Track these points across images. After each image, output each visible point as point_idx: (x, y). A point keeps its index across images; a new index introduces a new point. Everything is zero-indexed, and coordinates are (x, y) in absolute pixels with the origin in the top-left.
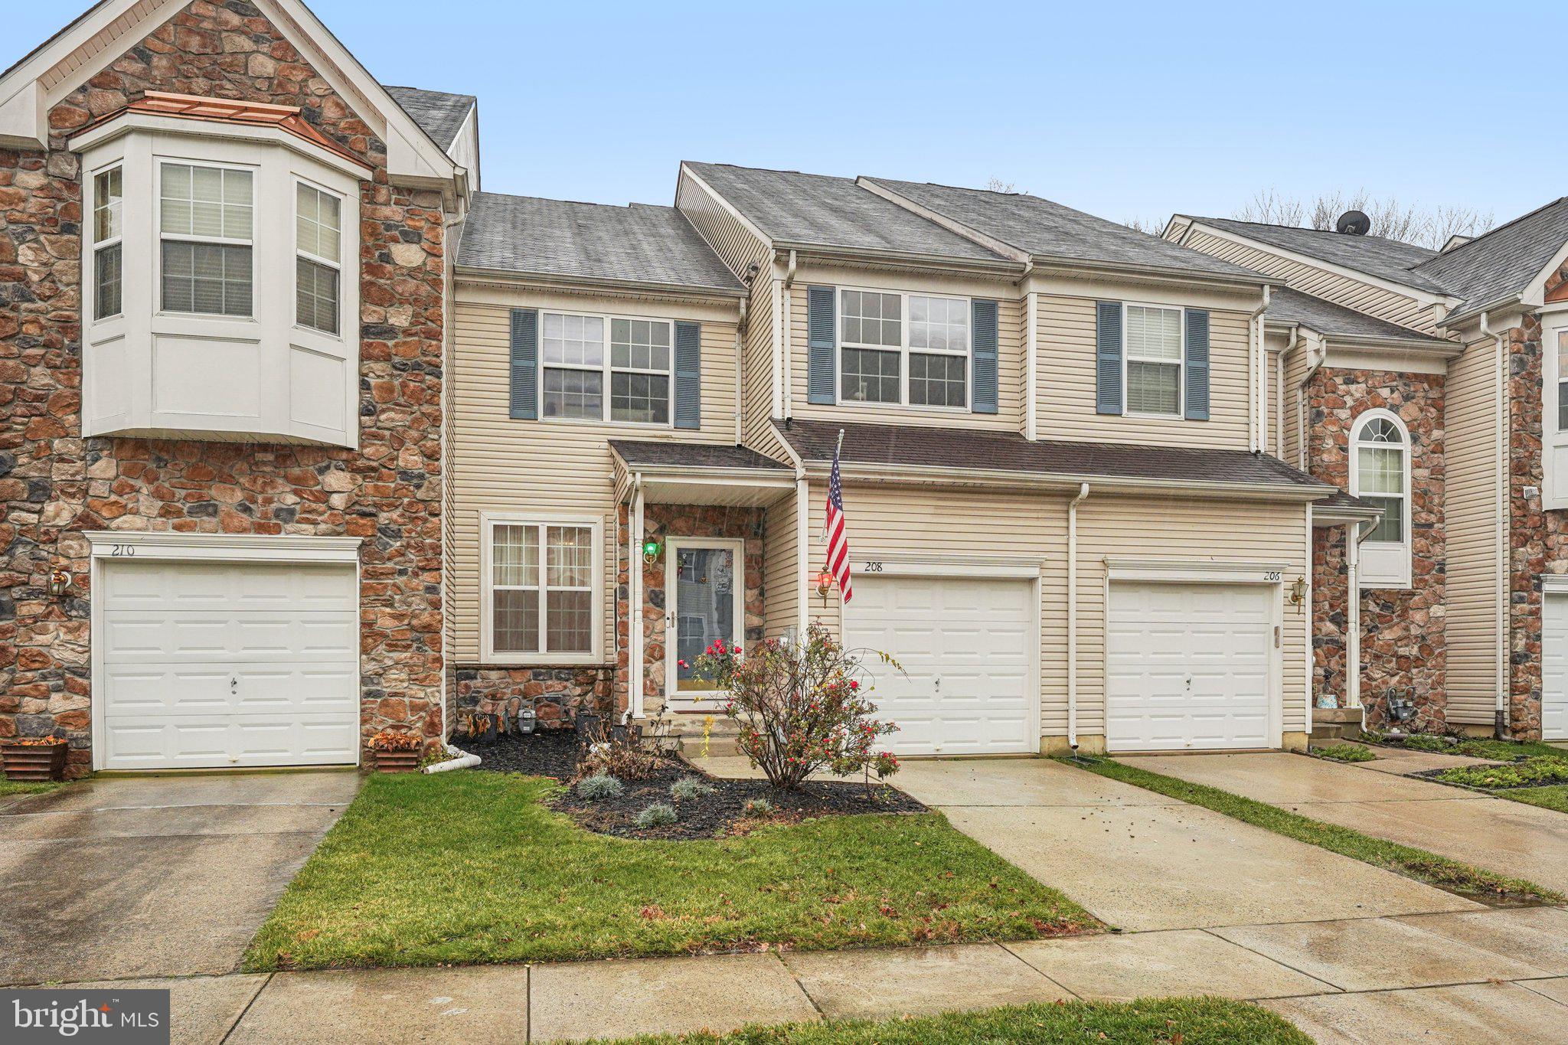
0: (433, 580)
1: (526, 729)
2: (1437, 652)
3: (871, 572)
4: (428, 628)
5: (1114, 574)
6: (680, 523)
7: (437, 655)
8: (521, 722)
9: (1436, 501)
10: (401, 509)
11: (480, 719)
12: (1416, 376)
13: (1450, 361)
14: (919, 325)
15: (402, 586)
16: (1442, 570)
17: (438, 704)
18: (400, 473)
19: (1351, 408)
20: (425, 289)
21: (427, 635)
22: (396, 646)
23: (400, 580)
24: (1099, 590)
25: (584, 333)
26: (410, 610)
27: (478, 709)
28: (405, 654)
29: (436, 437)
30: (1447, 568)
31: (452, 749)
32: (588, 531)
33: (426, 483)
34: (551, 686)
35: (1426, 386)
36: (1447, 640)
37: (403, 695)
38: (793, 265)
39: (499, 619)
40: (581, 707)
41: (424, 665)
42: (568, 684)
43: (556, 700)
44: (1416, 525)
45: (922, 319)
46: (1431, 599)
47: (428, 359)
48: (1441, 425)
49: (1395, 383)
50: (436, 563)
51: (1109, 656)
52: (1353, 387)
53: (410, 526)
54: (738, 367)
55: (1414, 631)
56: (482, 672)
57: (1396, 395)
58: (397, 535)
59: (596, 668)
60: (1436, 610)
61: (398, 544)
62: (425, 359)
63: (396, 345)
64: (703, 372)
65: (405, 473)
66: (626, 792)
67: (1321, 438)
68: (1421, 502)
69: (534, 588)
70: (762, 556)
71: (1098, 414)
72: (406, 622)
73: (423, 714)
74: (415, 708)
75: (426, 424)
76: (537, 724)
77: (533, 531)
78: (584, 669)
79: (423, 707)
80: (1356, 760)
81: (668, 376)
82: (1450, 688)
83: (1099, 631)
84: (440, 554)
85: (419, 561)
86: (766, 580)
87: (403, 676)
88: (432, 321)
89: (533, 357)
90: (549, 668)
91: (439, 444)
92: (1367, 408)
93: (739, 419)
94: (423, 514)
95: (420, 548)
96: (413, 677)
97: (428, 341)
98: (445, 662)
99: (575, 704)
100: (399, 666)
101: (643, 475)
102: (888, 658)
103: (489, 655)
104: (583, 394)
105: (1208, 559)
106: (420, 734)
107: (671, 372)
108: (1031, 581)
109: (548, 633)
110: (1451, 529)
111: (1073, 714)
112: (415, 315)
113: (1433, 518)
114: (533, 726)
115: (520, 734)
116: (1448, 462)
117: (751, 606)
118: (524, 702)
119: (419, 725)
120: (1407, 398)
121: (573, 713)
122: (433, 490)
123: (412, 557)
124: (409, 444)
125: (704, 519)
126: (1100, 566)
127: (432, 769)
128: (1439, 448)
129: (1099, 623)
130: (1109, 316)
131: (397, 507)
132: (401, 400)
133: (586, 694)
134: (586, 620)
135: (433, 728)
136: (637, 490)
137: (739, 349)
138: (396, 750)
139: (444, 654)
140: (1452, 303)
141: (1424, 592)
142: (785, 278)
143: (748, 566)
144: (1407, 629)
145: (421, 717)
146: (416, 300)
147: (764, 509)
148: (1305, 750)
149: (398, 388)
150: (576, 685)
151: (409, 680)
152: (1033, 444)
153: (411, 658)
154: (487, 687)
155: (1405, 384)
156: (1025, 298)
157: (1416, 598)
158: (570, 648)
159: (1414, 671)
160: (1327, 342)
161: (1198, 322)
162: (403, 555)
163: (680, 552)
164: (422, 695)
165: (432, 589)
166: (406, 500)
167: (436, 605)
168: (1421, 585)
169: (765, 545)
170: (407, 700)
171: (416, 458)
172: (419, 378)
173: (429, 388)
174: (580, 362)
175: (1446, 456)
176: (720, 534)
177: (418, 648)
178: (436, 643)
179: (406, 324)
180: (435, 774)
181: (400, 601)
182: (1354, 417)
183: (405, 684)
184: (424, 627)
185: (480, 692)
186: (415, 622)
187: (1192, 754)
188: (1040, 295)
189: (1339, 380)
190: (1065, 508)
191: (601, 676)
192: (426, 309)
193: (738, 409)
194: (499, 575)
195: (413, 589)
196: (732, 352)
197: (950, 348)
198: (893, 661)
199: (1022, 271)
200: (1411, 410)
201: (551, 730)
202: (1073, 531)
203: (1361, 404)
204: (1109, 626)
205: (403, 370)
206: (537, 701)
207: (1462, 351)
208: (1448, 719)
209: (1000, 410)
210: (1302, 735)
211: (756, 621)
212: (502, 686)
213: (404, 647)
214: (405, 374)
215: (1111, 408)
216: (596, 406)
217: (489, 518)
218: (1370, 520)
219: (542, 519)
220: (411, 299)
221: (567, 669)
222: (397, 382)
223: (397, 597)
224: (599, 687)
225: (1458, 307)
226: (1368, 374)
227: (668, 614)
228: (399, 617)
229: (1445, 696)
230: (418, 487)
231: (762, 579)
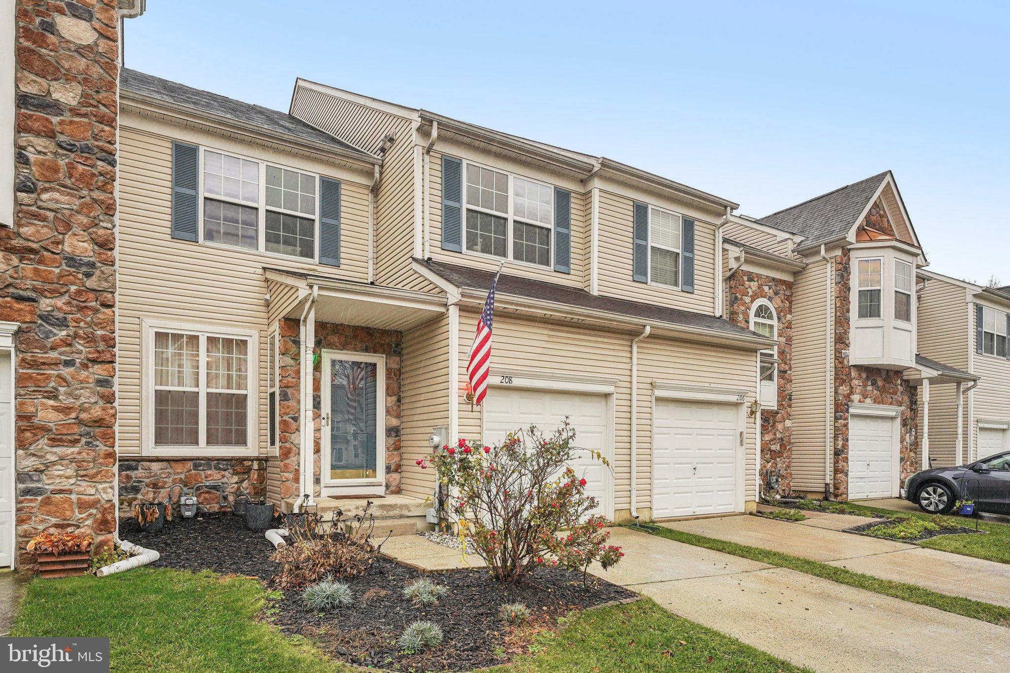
0: (105, 373)
1: (188, 514)
2: (788, 447)
3: (504, 384)
4: (99, 422)
5: (659, 393)
6: (334, 339)
7: (110, 450)
8: (183, 508)
9: (788, 357)
10: (66, 297)
11: (148, 509)
12: (780, 280)
13: (796, 274)
14: (520, 200)
15: (69, 378)
16: (790, 399)
17: (110, 501)
18: (66, 258)
19: (751, 296)
20: (96, 71)
21: (97, 430)
22: (61, 440)
23: (66, 372)
24: (649, 404)
25: (242, 173)
26: (78, 403)
27: (140, 496)
28: (72, 450)
29: (110, 226)
30: (793, 398)
31: (126, 546)
32: (245, 342)
33: (98, 273)
34: (210, 475)
35: (784, 287)
36: (792, 441)
37: (70, 492)
38: (435, 133)
39: (160, 416)
40: (238, 493)
41: (94, 461)
42: (226, 473)
43: (215, 488)
44: (780, 371)
45: (522, 196)
46: (785, 416)
47: (100, 144)
48: (790, 312)
49: (771, 284)
50: (109, 355)
51: (655, 451)
52: (752, 283)
53: (79, 315)
54: (370, 220)
55: (779, 435)
56: (142, 463)
57: (771, 291)
58: (63, 323)
59: (252, 459)
60: (788, 423)
61: (64, 333)
62: (96, 143)
63: (61, 123)
64: (343, 220)
65: (72, 259)
66: (355, 597)
67: (737, 314)
68: (782, 357)
69: (195, 390)
70: (400, 370)
71: (634, 281)
72: (73, 415)
73: (94, 511)
74: (83, 506)
75: (97, 211)
76: (198, 509)
77: (194, 340)
78: (241, 460)
79: (94, 504)
80: (797, 520)
81: (313, 220)
82: (793, 470)
83: (648, 434)
84: (114, 347)
85: (89, 353)
86: (403, 389)
87: (70, 472)
88: (104, 105)
89: (194, 186)
90: (209, 460)
91: (113, 234)
92: (758, 298)
93: (371, 262)
94: (93, 304)
95: (90, 339)
96: (82, 473)
97: (101, 126)
98: (118, 455)
99: (232, 490)
100: (64, 462)
101: (320, 288)
102: (599, 456)
103: (150, 449)
104: (240, 225)
105: (708, 385)
106: (89, 532)
107: (316, 217)
108: (607, 396)
109: (208, 429)
110: (793, 374)
111: (634, 493)
112: (84, 95)
113: (787, 368)
114: (195, 511)
115: (182, 518)
116: (794, 334)
117: (391, 410)
118: (185, 489)
119: (88, 522)
120: (776, 294)
121: (231, 498)
122: (106, 280)
123: (81, 348)
124: (76, 229)
125: (355, 337)
126: (649, 386)
127: (106, 570)
128: (789, 327)
129: (648, 428)
130: (640, 212)
131: (62, 294)
132: (68, 182)
133: (243, 481)
134: (242, 419)
135: (104, 525)
136: (313, 302)
137: (371, 206)
138: (63, 553)
139: (117, 449)
140: (798, 239)
141: (783, 412)
142: (427, 145)
143: (388, 377)
144: (775, 434)
145: (90, 515)
146: (85, 80)
147: (401, 332)
148: (755, 512)
149: (63, 169)
150: (233, 474)
151: (77, 476)
152: (595, 297)
153: (79, 453)
154: (148, 477)
155: (775, 285)
156: (590, 192)
157: (779, 415)
158: (227, 442)
159: (778, 459)
160: (745, 253)
161: (688, 225)
162: (70, 345)
163: (333, 362)
164: (93, 491)
165: (105, 383)
166: (73, 288)
167: (109, 399)
168: (781, 408)
169: (402, 361)
170: (74, 497)
171: (85, 245)
172: (89, 162)
173: (101, 174)
174: (237, 197)
175: (793, 330)
176: (366, 350)
177: (88, 443)
178: (109, 438)
179: (74, 103)
180: (111, 576)
181: (65, 393)
182: (752, 302)
183: (73, 481)
184: (95, 421)
185: (141, 482)
186: (84, 416)
187: (698, 518)
188: (601, 190)
189: (745, 278)
190: (629, 343)
191: (256, 466)
192: (98, 92)
193: (371, 255)
194: (161, 377)
195: (81, 382)
196: (366, 208)
197: (541, 221)
198: (604, 458)
199: (590, 171)
200: (778, 300)
201: (210, 514)
202: (635, 360)
203: (755, 295)
204: (655, 430)
205: (70, 151)
206: (198, 489)
207: (803, 268)
208: (792, 488)
209: (572, 272)
210: (754, 502)
211: (394, 422)
212: (163, 476)
213: (71, 441)
214: (72, 155)
215: (642, 278)
216: (251, 237)
217: (150, 326)
218: (770, 365)
219: (203, 330)
220: (80, 78)
221: (225, 460)
222: (62, 162)
223: (62, 389)
224: (254, 475)
225: (802, 242)
226: (759, 276)
227: (323, 415)
228: (65, 410)
229: (791, 474)
230: (88, 275)
231: (399, 388)
